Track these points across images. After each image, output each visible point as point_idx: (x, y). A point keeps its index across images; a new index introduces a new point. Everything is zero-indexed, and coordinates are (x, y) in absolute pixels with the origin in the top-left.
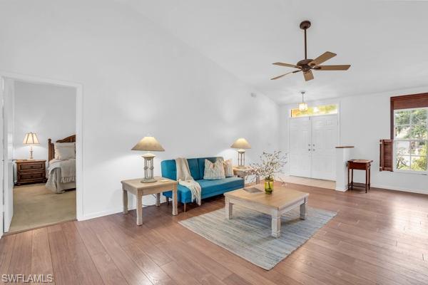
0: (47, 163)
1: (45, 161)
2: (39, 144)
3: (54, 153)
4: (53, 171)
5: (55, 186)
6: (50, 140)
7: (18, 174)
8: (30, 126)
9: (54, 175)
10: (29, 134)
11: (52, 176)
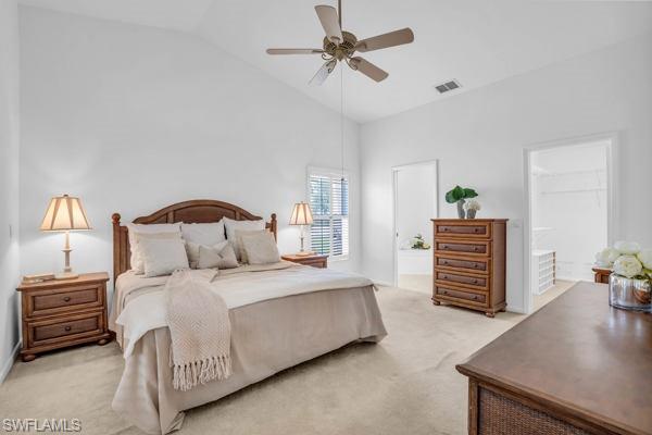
0: (109, 285)
1: (104, 281)
2: (88, 229)
3: (128, 254)
4: (140, 343)
5: (148, 406)
6: (117, 218)
7: (25, 324)
8: (65, 176)
9: (144, 359)
10: (58, 199)
11: (136, 363)
